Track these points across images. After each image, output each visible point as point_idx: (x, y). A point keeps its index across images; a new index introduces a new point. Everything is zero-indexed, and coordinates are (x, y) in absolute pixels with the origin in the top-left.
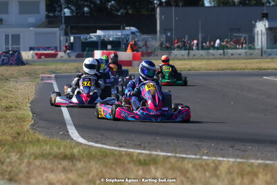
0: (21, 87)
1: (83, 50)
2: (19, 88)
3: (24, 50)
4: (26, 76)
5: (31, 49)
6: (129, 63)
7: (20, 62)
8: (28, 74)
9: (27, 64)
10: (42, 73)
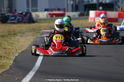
0: (23, 40)
1: (85, 10)
2: (21, 41)
3: (41, 11)
4: (31, 31)
5: (46, 10)
6: (116, 20)
7: (31, 21)
8: (34, 30)
9: (36, 22)
10: (45, 29)
